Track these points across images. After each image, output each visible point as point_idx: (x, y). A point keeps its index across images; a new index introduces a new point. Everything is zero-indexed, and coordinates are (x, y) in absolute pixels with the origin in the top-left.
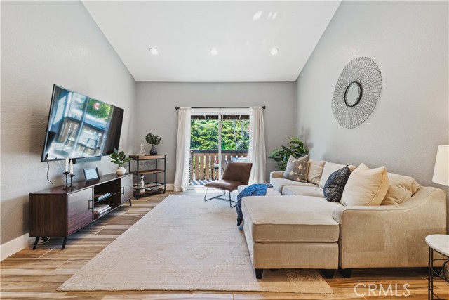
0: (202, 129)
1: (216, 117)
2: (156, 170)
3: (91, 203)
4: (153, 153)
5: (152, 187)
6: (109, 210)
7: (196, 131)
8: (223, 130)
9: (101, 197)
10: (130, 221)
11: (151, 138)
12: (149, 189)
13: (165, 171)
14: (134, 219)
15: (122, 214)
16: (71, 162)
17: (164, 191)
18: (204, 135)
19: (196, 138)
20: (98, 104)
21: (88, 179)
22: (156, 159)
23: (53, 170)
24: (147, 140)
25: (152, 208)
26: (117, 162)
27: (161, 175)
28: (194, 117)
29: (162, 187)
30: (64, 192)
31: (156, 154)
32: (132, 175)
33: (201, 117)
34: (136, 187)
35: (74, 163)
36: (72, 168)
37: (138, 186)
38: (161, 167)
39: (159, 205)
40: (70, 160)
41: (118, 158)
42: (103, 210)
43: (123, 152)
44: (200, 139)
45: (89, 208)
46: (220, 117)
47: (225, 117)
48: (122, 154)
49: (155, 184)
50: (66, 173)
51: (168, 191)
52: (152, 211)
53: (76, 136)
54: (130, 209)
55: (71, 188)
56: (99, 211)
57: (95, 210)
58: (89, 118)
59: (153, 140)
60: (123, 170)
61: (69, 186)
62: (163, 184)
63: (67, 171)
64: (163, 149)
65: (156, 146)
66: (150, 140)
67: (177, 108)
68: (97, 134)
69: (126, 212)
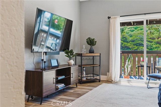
0: (131, 36)
1: (141, 23)
2: (93, 64)
3: (54, 79)
4: (91, 51)
5: (90, 77)
6: (64, 87)
7: (125, 38)
8: (151, 36)
9: (60, 78)
10: (77, 96)
11: (90, 40)
12: (89, 78)
13: (100, 66)
14: (79, 95)
15: (72, 91)
16: (45, 54)
17: (99, 81)
18: (133, 41)
19: (126, 44)
20: (56, 20)
21: (52, 66)
22: (93, 56)
23: (36, 59)
24: (87, 42)
25: (91, 90)
26: (68, 56)
27: (97, 69)
28: (123, 24)
29: (98, 77)
30: (41, 71)
31: (93, 52)
32: (77, 66)
33: (129, 24)
34: (80, 76)
35: (46, 55)
36: (45, 58)
37: (81, 75)
38: (97, 62)
39: (95, 89)
40: (44, 53)
41: (69, 54)
42: (61, 86)
43: (72, 50)
44: (129, 44)
45: (54, 83)
46: (145, 23)
47: (151, 22)
48: (72, 52)
49: (92, 75)
50: (42, 60)
51: (102, 81)
52: (91, 92)
53: (45, 42)
54: (76, 89)
55: (45, 69)
56: (59, 86)
57: (57, 85)
58: (52, 30)
59: (91, 42)
60: (72, 62)
61: (43, 68)
62: (98, 75)
63: (43, 59)
64: (99, 49)
65: (93, 47)
66: (89, 42)
67: (109, 18)
68: (56, 40)
69: (74, 90)
